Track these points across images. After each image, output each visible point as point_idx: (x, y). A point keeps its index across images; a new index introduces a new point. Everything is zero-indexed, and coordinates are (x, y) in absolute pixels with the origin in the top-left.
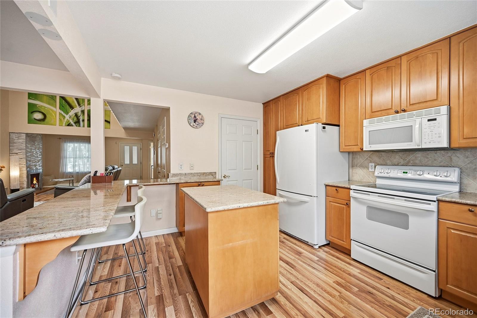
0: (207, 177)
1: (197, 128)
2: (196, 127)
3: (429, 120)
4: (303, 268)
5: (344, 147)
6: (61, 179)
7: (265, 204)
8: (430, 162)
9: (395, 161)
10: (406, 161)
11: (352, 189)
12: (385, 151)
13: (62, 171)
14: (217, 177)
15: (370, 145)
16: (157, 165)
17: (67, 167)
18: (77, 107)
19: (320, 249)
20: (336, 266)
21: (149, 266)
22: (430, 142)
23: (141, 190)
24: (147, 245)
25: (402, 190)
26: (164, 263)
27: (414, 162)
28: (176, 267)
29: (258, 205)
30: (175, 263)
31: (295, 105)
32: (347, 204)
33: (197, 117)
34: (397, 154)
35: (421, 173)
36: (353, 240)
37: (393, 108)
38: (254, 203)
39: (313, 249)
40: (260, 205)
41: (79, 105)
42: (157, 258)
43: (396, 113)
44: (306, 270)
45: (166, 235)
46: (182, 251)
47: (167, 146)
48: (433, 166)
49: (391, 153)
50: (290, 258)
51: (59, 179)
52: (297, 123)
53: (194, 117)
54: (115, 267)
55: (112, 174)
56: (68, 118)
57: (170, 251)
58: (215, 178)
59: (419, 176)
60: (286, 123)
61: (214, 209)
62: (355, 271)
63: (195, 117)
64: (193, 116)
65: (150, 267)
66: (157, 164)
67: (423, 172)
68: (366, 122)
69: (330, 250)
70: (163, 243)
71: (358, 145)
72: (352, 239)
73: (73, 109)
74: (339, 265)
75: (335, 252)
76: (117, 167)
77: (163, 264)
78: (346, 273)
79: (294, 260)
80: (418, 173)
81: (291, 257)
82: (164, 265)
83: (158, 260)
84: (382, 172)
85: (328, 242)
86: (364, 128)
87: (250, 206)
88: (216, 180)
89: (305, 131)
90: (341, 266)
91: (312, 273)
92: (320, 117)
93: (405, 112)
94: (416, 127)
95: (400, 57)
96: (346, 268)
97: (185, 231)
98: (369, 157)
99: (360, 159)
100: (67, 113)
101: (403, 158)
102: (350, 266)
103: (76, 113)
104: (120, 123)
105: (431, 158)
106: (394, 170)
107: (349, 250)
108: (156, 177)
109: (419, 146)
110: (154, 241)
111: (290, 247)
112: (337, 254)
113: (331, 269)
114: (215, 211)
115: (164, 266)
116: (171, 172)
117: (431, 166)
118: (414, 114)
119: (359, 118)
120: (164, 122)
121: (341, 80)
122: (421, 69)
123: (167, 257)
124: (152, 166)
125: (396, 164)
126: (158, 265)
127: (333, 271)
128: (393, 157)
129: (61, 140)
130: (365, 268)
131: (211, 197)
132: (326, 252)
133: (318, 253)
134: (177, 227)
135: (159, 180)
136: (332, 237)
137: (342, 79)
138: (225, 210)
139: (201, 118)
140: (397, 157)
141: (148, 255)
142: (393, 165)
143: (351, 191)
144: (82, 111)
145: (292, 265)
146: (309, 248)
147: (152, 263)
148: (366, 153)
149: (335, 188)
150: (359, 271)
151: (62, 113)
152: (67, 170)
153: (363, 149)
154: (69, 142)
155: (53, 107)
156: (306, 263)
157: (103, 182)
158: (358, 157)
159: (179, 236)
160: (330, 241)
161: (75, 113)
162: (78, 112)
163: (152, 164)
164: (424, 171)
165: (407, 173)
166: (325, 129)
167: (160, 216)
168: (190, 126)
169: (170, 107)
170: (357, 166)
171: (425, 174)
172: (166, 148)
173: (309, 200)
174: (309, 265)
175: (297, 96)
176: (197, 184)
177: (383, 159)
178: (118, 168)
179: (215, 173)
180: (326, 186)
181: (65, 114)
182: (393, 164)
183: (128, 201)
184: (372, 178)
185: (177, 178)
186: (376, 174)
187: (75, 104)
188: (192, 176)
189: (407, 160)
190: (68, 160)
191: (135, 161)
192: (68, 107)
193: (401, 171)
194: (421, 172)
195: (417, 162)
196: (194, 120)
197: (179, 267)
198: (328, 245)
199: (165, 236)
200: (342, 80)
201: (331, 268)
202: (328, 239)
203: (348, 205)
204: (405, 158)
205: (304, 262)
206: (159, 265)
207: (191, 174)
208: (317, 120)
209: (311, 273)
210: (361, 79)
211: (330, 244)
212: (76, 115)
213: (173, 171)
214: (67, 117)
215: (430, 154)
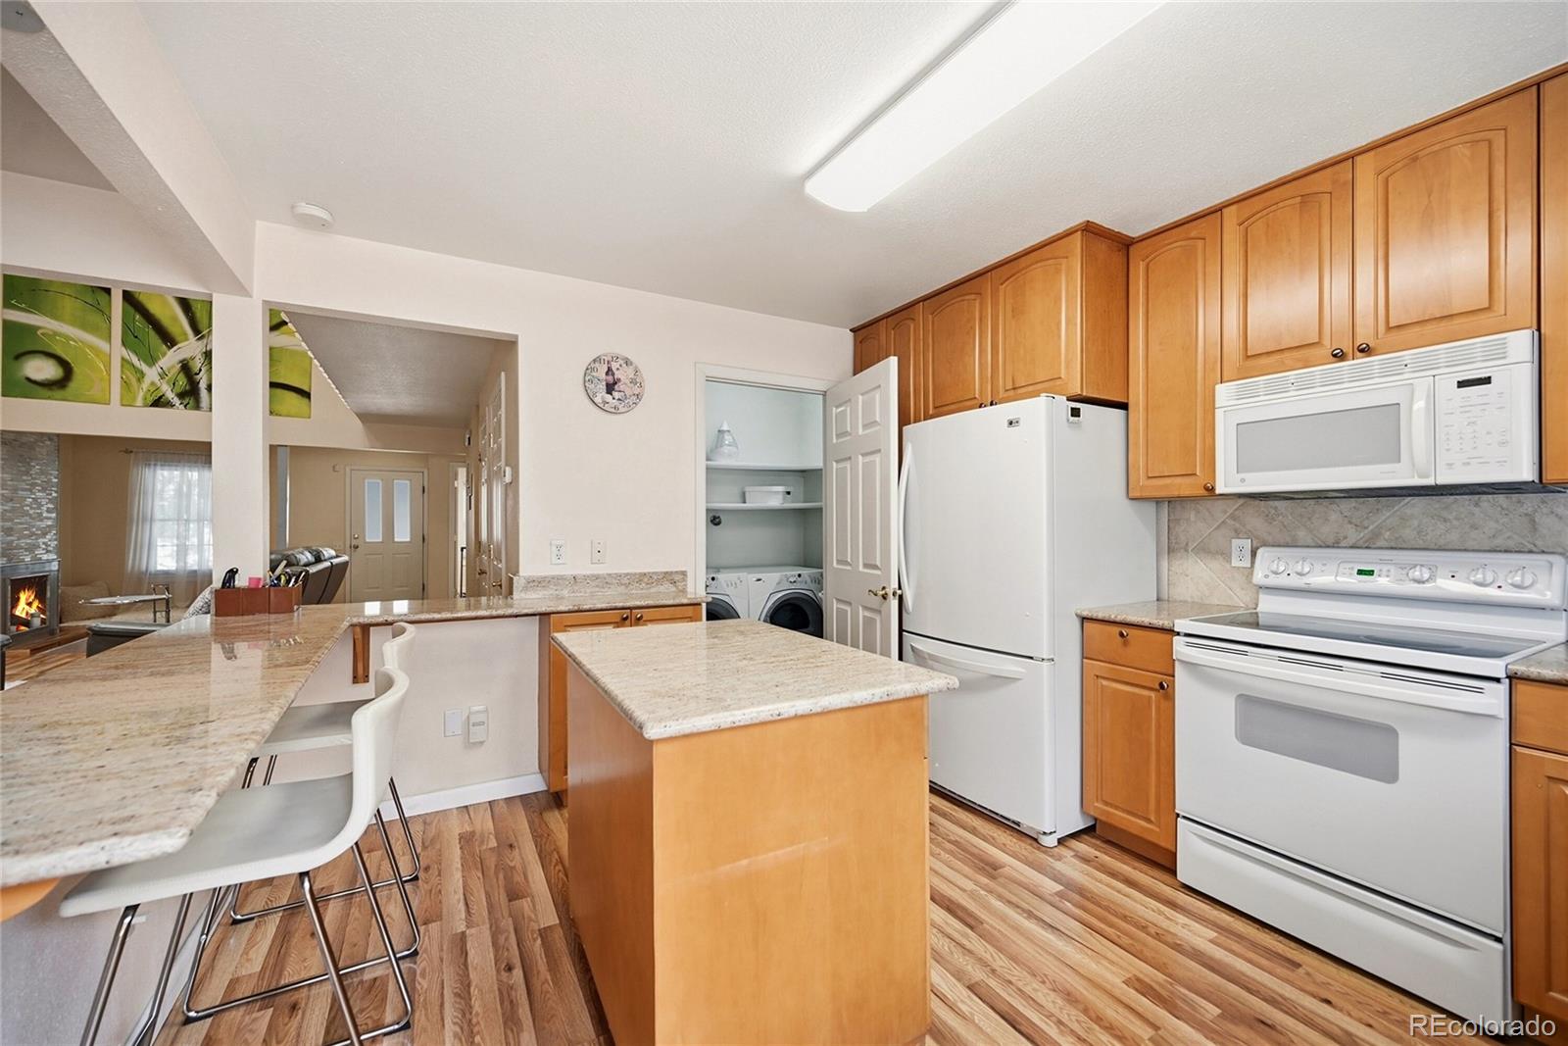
0: (653, 590)
1: (616, 411)
2: (613, 410)
3: (1462, 384)
4: (1009, 925)
5: (1143, 481)
6: (121, 595)
7: (877, 699)
8: (1454, 537)
9: (1327, 531)
10: (1366, 531)
11: (1178, 634)
12: (1292, 496)
13: (136, 568)
14: (689, 590)
15: (1242, 475)
16: (477, 547)
17: (153, 552)
18: (187, 339)
19: (1062, 850)
20: (1125, 917)
21: (427, 930)
22: (1468, 464)
23: (400, 639)
24: (426, 844)
25: (1366, 637)
26: (489, 919)
27: (1397, 535)
28: (533, 931)
29: (851, 705)
30: (529, 917)
31: (968, 333)
32: (1161, 686)
33: (616, 372)
34: (1334, 507)
35: (1426, 576)
36: (1184, 817)
37: (1326, 342)
38: (836, 696)
39: (1038, 849)
40: (859, 703)
41: (197, 331)
42: (462, 897)
43: (1335, 359)
44: (1022, 934)
45: (501, 803)
46: (557, 868)
47: (508, 479)
48: (1466, 550)
49: (1312, 502)
50: (959, 887)
51: (115, 596)
52: (977, 396)
53: (607, 374)
54: (294, 941)
55: (293, 580)
56: (156, 379)
57: (514, 868)
58: (684, 591)
59: (1416, 585)
60: (934, 400)
61: (674, 728)
62: (1199, 936)
63: (609, 371)
64: (601, 372)
65: (431, 939)
66: (478, 543)
67: (1433, 569)
68: (1224, 393)
69: (1098, 853)
70: (491, 833)
71: (1195, 474)
72: (1182, 814)
73: (173, 346)
74: (1140, 914)
75: (1116, 859)
76: (333, 553)
77: (484, 923)
78: (1166, 943)
79: (972, 895)
80: (1417, 574)
81: (963, 885)
82: (488, 926)
83: (467, 904)
84: (1282, 568)
85: (1092, 823)
86: (1219, 414)
87: (819, 710)
88: (685, 601)
89: (1006, 424)
90: (1146, 916)
91: (1044, 948)
92: (1060, 373)
93: (1369, 356)
94: (1416, 407)
95: (1351, 157)
96: (1165, 924)
97: (566, 790)
98: (1233, 517)
99: (1196, 525)
100: (151, 360)
101: (1354, 520)
102: (1178, 915)
103: (184, 360)
104: (343, 397)
105: (1457, 519)
106: (1324, 565)
107: (1171, 852)
108: (475, 591)
109: (1427, 477)
110: (456, 828)
111: (956, 841)
112: (1125, 867)
113: (1110, 927)
114: (682, 733)
115: (488, 932)
116: (521, 574)
117: (1459, 550)
118: (1405, 363)
119: (1200, 375)
120: (500, 391)
121: (1132, 244)
122: (1430, 202)
123: (502, 891)
124: (462, 549)
125: (1330, 540)
126: (462, 928)
127: (1119, 937)
128: (1317, 516)
129: (132, 455)
130: (1232, 919)
131: (666, 670)
132: (1086, 860)
133: (1059, 865)
134: (541, 772)
135: (484, 599)
136: (1106, 803)
137: (1138, 242)
138: (719, 731)
139: (632, 376)
140: (1333, 517)
141: (427, 887)
142: (1320, 547)
143: (1176, 639)
144: (205, 353)
145: (971, 914)
146: (1023, 847)
147: (441, 919)
148: (1220, 502)
149: (1116, 630)
150: (1213, 934)
151: (135, 360)
152: (156, 563)
153: (1213, 488)
154: (162, 465)
155: (100, 337)
156: (1018, 907)
157: (260, 612)
158: (1192, 517)
159: (549, 808)
160: (1096, 819)
161: (181, 362)
162: (193, 358)
163: (462, 542)
164: (1437, 567)
165: (1371, 573)
166: (1079, 416)
167: (478, 734)
168: (592, 406)
169: (516, 337)
170: (1186, 551)
171: (1441, 578)
172: (507, 486)
173: (1023, 670)
174: (1030, 915)
175: (977, 302)
176: (616, 616)
177: (1283, 523)
178: (337, 556)
179: (684, 573)
180: (1084, 619)
181: (145, 362)
182: (1320, 543)
183: (356, 680)
184: (1244, 592)
185: (545, 592)
186: (1259, 577)
187: (182, 327)
188: (597, 586)
189: (1371, 527)
190: (157, 526)
191: (403, 534)
192: (153, 338)
193: (1350, 565)
194: (1424, 570)
195: (1408, 533)
196: (608, 385)
197: (544, 933)
198: (1089, 831)
199: (497, 810)
200: (1134, 246)
201: (1111, 925)
202: (1092, 813)
203: (1165, 690)
204: (1361, 522)
205: (1009, 902)
206: (468, 927)
207: (597, 577)
208: (1050, 385)
209: (1040, 947)
210: (1204, 239)
211: (1097, 826)
212: (185, 367)
213: (528, 567)
214: (152, 374)
215: (1454, 506)
